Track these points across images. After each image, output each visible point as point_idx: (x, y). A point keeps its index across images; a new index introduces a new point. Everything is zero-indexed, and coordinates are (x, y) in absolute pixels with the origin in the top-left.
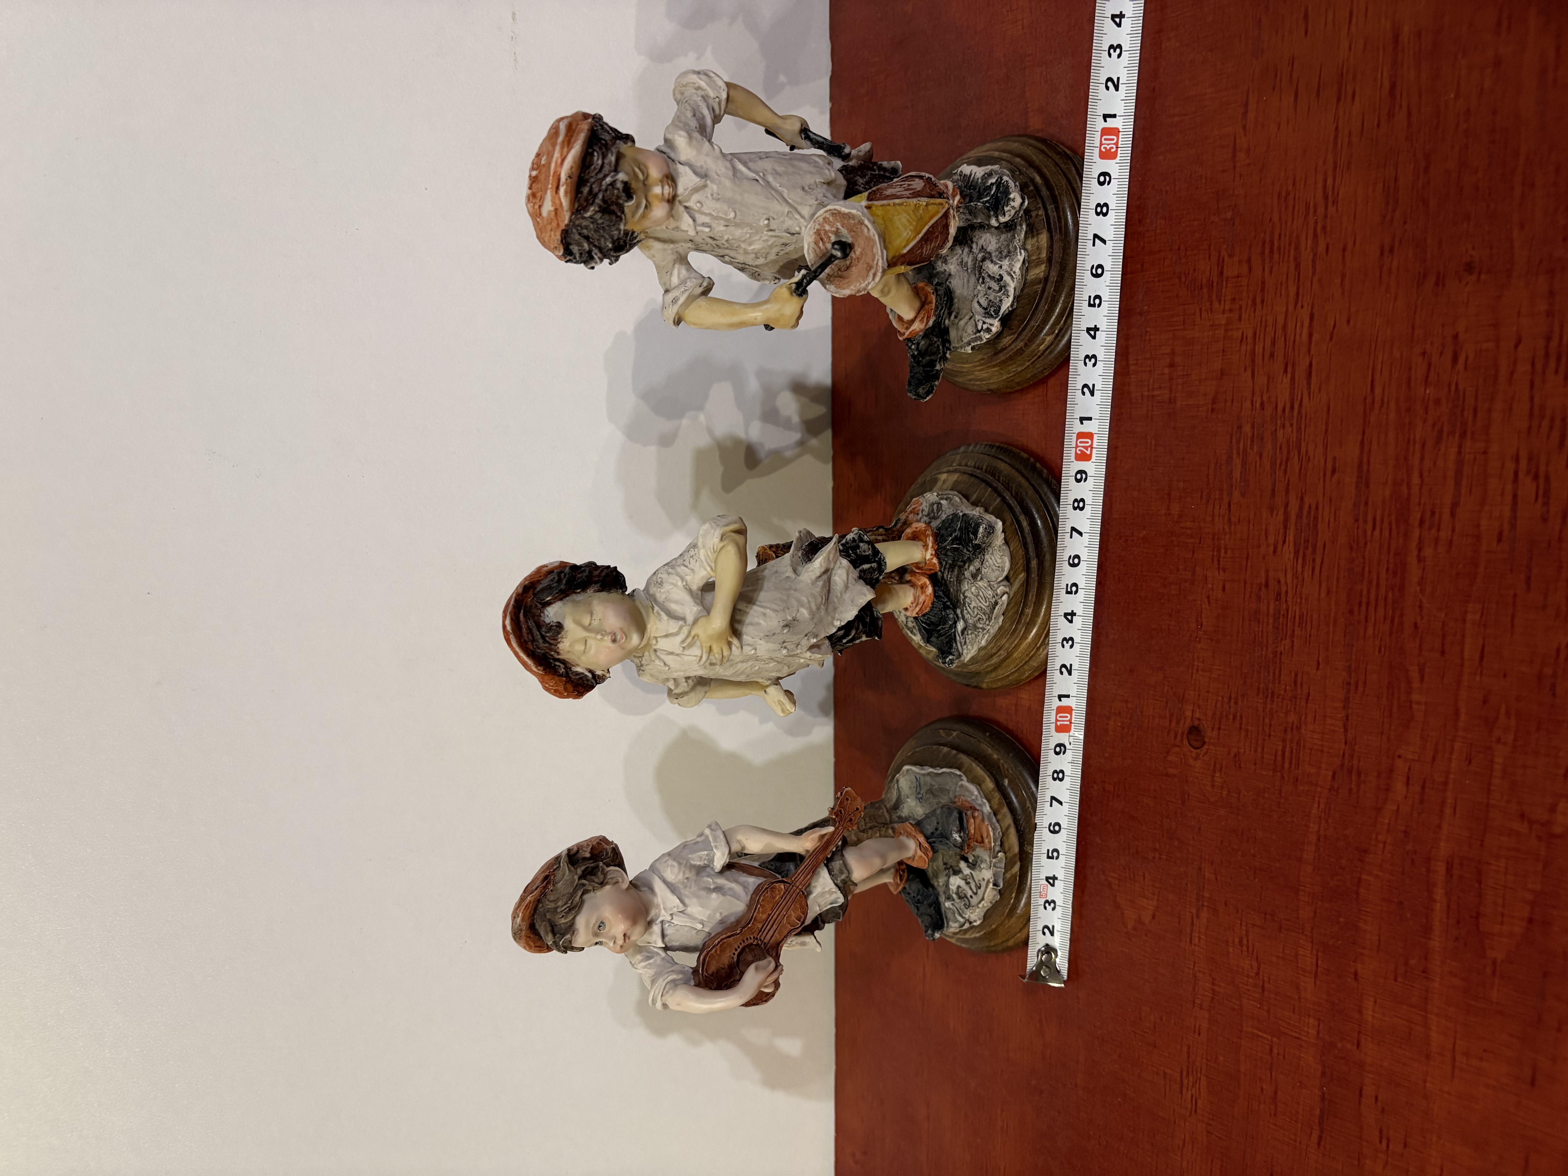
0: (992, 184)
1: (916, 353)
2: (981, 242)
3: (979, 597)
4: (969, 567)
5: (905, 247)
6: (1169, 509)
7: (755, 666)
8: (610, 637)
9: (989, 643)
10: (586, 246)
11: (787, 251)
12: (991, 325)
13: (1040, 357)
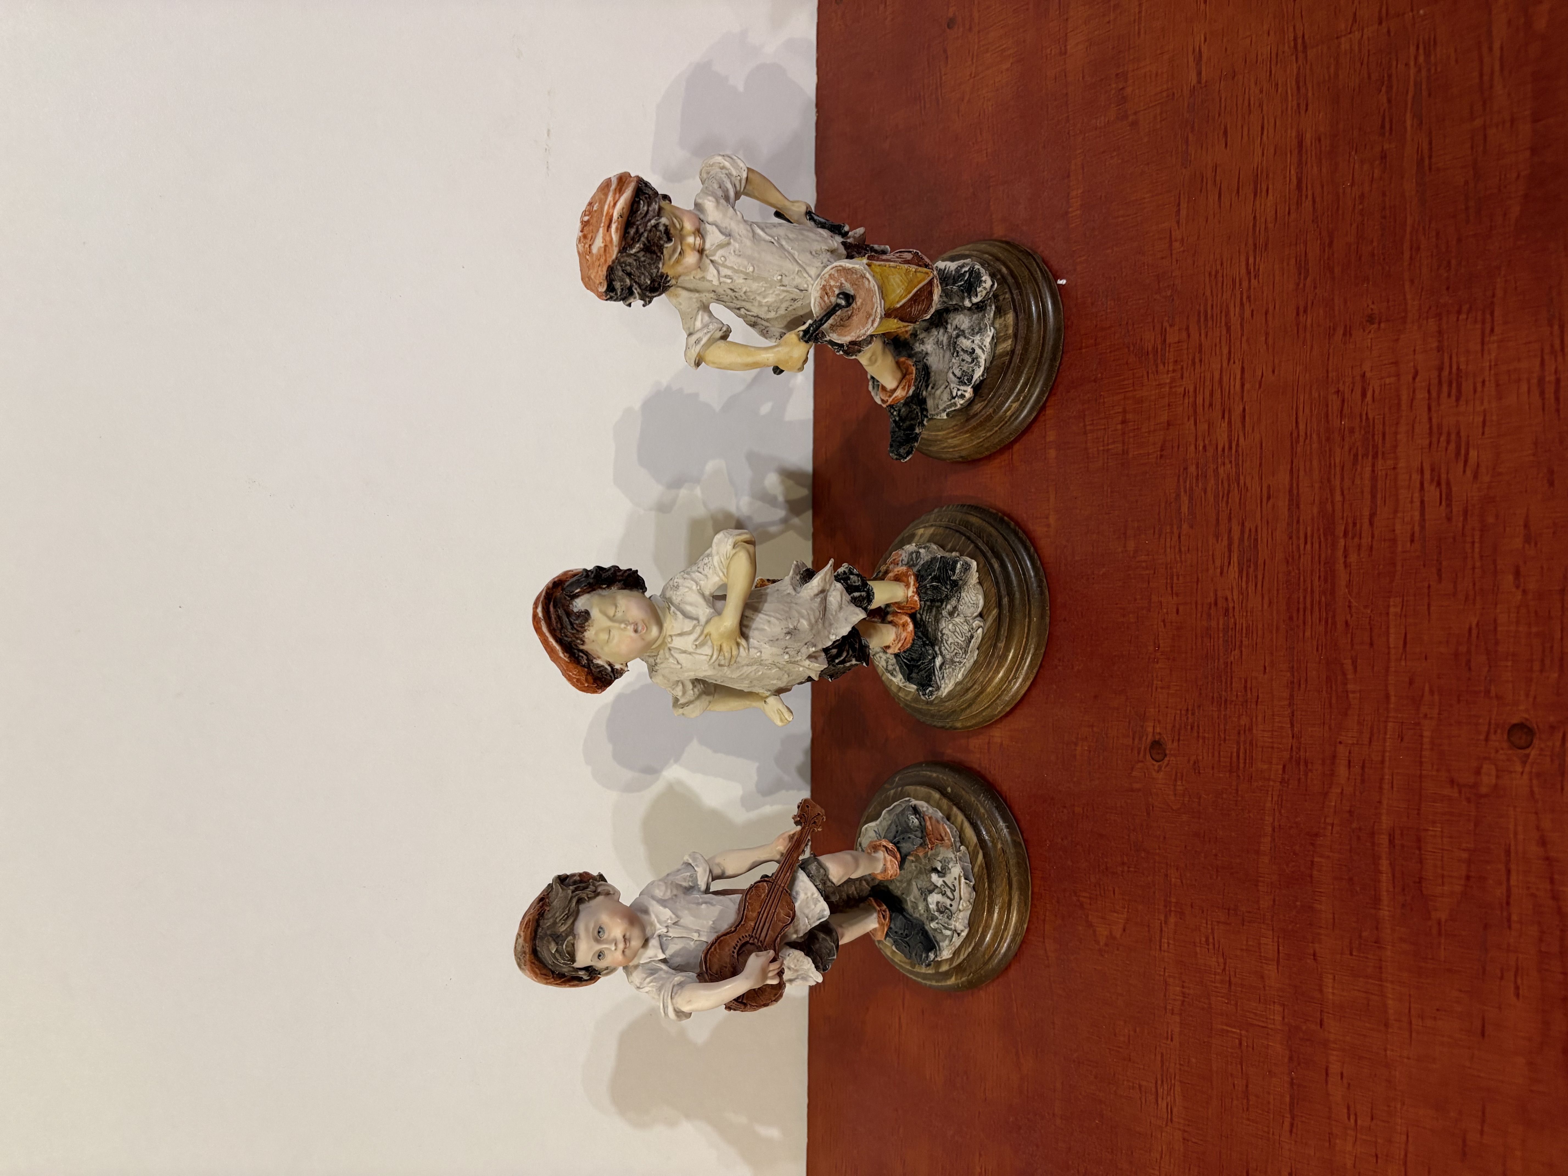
0: (965, 272)
1: (897, 419)
2: (955, 322)
3: (956, 634)
4: (946, 606)
5: (898, 302)
6: (1125, 547)
7: (759, 671)
8: (632, 626)
9: (965, 677)
10: (628, 281)
11: (795, 307)
12: (965, 391)
13: (1006, 422)
